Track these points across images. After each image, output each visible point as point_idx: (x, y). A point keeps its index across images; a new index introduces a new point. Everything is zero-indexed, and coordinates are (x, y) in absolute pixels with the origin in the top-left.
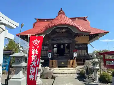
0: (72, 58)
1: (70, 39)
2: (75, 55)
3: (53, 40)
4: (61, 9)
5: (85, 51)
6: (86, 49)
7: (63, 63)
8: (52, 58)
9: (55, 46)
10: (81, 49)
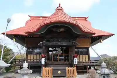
0: (71, 65)
1: (70, 41)
2: (76, 61)
3: (48, 41)
4: (60, 4)
5: (87, 56)
6: (88, 53)
7: (59, 72)
8: (46, 65)
9: (50, 49)
10: (82, 53)
